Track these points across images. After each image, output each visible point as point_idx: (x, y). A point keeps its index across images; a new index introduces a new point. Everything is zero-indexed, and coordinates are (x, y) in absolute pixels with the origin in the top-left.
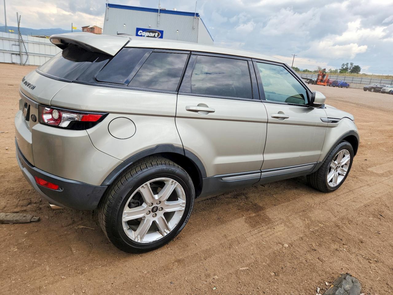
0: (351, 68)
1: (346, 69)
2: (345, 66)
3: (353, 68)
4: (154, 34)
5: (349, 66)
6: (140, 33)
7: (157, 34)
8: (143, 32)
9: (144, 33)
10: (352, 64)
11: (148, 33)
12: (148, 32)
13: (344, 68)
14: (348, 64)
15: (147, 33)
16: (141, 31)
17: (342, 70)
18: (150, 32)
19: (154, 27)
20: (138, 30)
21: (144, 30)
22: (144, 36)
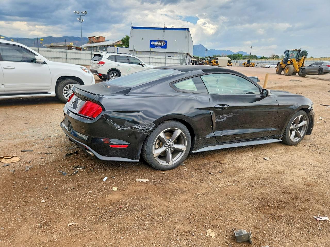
4: (161, 43)
6: (153, 43)
7: (163, 43)
8: (154, 42)
11: (158, 43)
12: (157, 42)
15: (157, 43)
16: (153, 42)
18: (158, 42)
19: (161, 39)
20: (151, 41)
21: (155, 41)
22: (155, 45)
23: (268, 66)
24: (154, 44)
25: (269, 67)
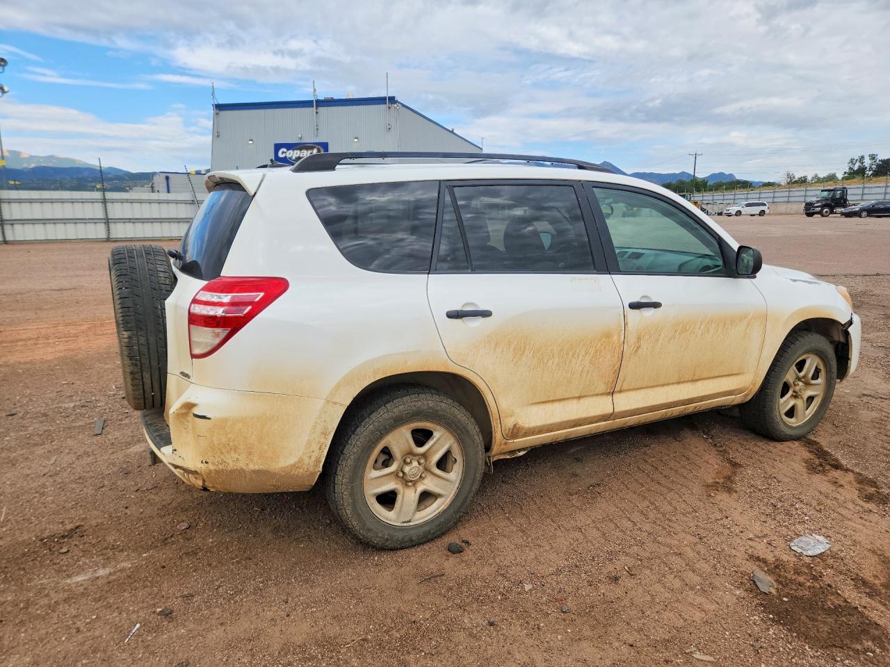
0: (874, 166)
1: (861, 171)
2: (858, 165)
3: (878, 166)
4: (309, 152)
5: (867, 162)
6: (283, 152)
7: (315, 150)
8: (288, 150)
9: (291, 151)
10: (873, 157)
11: (298, 152)
12: (296, 149)
13: (856, 168)
14: (862, 157)
15: (295, 151)
16: (285, 150)
17: (850, 174)
18: (301, 149)
19: (308, 139)
20: (278, 147)
21: (290, 147)
22: (290, 158)
23: (733, 210)
24: (288, 155)
25: (739, 213)
